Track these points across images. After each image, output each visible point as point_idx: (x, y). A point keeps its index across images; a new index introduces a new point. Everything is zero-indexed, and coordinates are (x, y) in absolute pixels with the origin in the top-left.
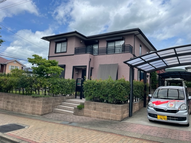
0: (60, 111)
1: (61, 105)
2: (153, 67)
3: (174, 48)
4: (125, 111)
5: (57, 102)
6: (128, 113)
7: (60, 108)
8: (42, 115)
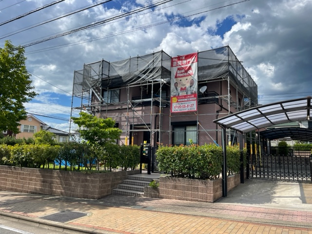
0: (123, 192)
1: (122, 183)
2: (252, 124)
3: (281, 103)
4: (218, 189)
5: (117, 179)
6: (222, 191)
7: (122, 187)
8: (99, 199)
